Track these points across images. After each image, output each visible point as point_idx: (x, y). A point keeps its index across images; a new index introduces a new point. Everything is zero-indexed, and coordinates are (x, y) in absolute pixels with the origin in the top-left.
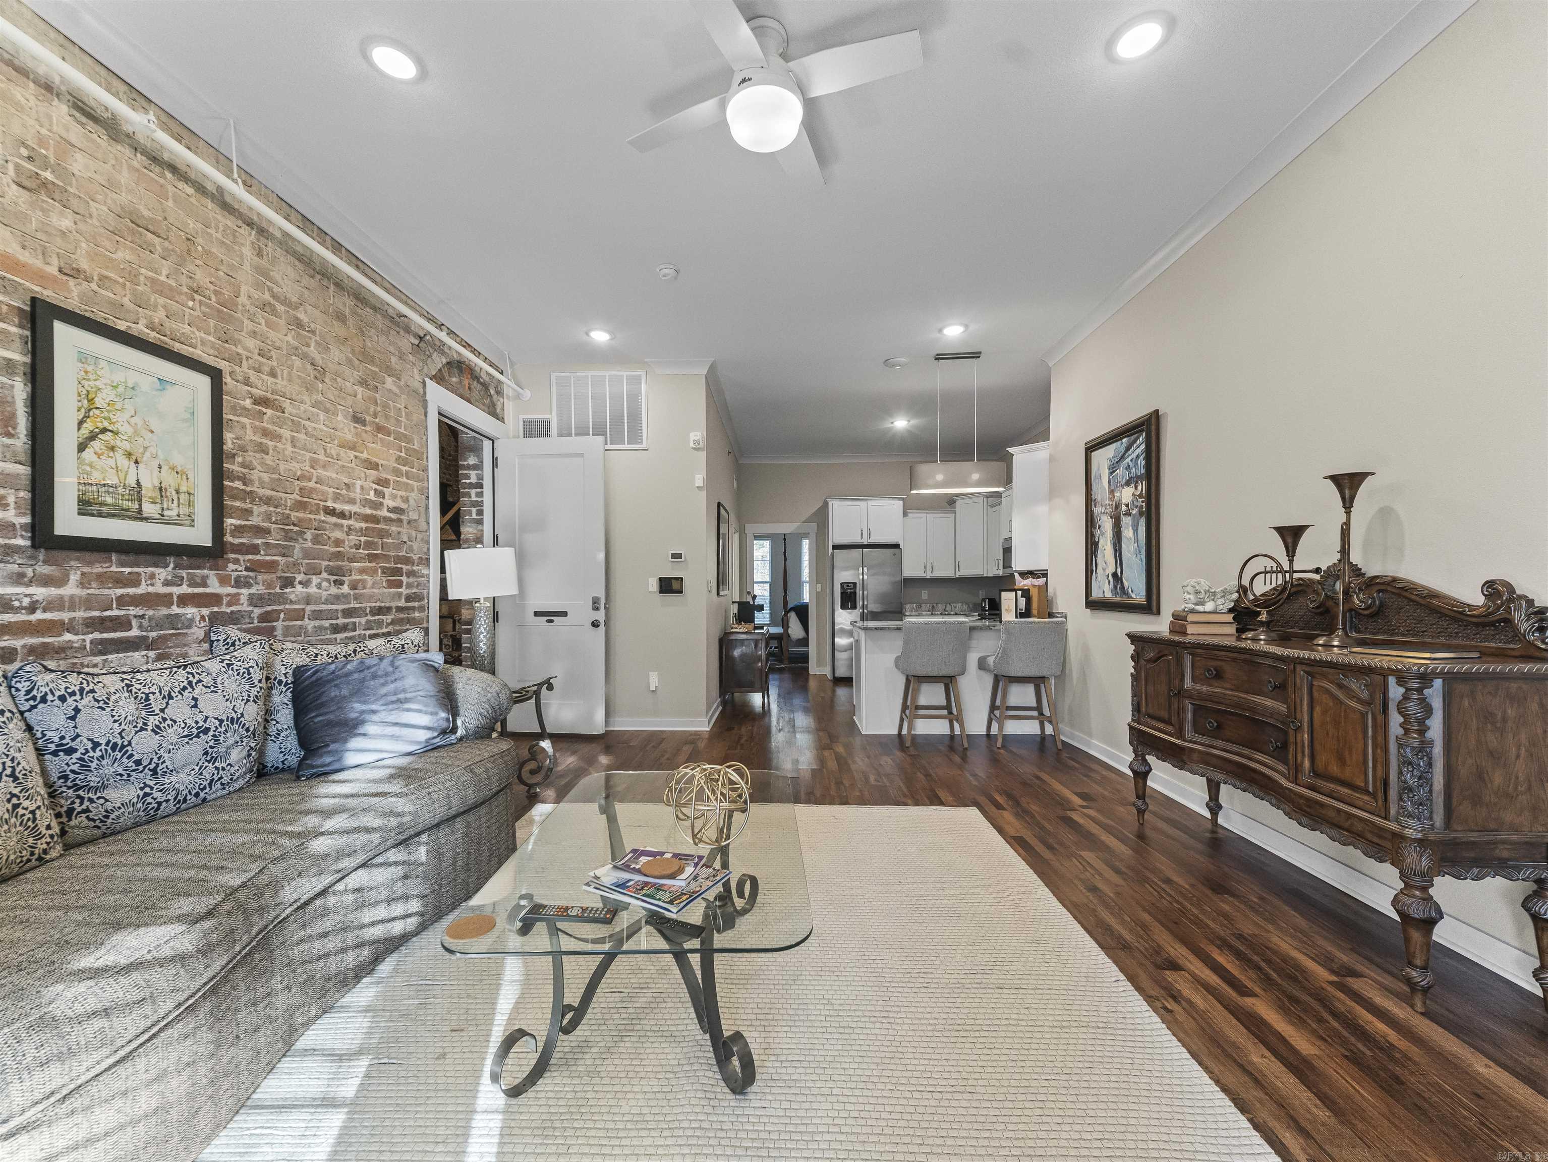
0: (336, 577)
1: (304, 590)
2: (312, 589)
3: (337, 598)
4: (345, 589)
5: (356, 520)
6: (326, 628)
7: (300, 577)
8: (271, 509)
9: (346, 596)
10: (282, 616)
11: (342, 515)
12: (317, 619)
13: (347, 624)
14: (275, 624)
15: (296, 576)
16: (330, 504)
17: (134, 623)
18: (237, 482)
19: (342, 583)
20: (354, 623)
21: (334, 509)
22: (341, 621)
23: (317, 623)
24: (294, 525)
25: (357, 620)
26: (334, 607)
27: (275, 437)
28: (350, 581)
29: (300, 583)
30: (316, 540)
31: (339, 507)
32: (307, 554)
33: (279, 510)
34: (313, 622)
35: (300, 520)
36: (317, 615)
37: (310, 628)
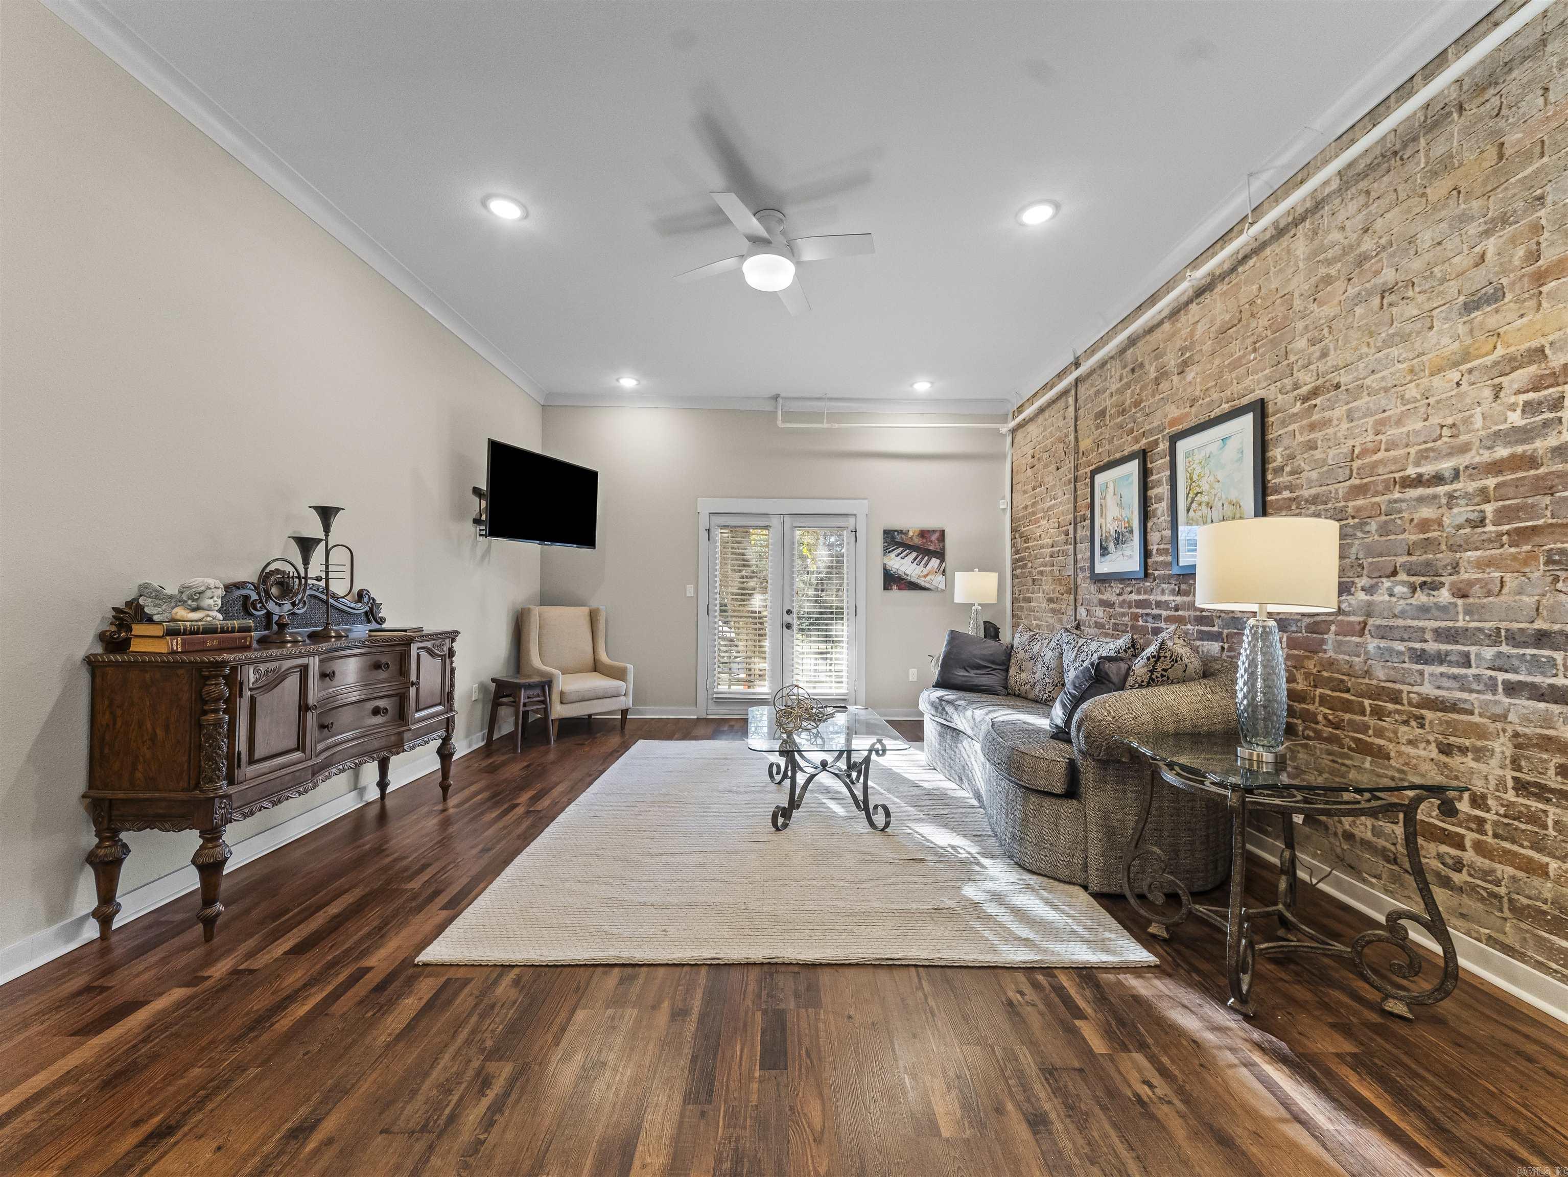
0: (1423, 579)
1: (1369, 597)
2: (1381, 597)
3: (1424, 611)
4: (1444, 596)
5: (1471, 478)
6: (1400, 653)
7: (1363, 582)
8: (1320, 507)
9: (1443, 609)
10: (1333, 628)
11: (1438, 479)
12: (1383, 638)
13: (1447, 654)
14: (1326, 636)
15: (1357, 580)
16: (1412, 471)
17: (1216, 621)
18: (1284, 493)
19: (1436, 587)
20: (1467, 655)
21: (1420, 476)
22: (1432, 646)
23: (1383, 644)
24: (1353, 517)
25: (1473, 649)
26: (1421, 624)
27: (1325, 424)
28: (1452, 584)
29: (1363, 589)
30: (1384, 530)
31: (1427, 469)
32: (1370, 551)
33: (1330, 506)
34: (1376, 641)
35: (1358, 509)
36: (1384, 633)
37: (1371, 647)
